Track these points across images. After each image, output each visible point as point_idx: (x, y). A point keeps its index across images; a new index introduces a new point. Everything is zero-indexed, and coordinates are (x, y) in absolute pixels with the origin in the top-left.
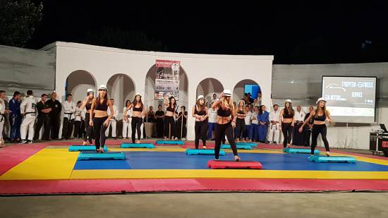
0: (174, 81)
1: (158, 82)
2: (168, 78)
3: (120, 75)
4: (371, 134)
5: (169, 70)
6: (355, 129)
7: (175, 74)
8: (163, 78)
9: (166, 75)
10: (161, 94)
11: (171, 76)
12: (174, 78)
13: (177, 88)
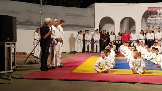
0: (159, 19)
1: (149, 20)
2: (155, 17)
3: (127, 18)
5: (156, 13)
7: (160, 15)
8: (152, 17)
9: (154, 16)
10: (151, 26)
11: (157, 16)
12: (159, 17)
13: (161, 23)
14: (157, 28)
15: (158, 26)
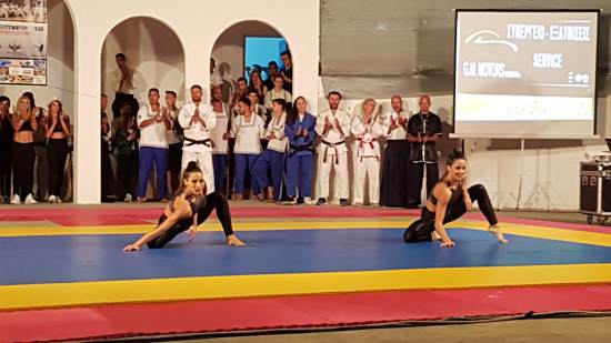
0: (31, 25)
2: (12, 15)
4: (585, 167)
6: (544, 155)
7: (32, 6)
9: (4, 9)
11: (19, 10)
12: (30, 17)
13: (41, 49)
14: (21, 71)
15: (28, 66)
